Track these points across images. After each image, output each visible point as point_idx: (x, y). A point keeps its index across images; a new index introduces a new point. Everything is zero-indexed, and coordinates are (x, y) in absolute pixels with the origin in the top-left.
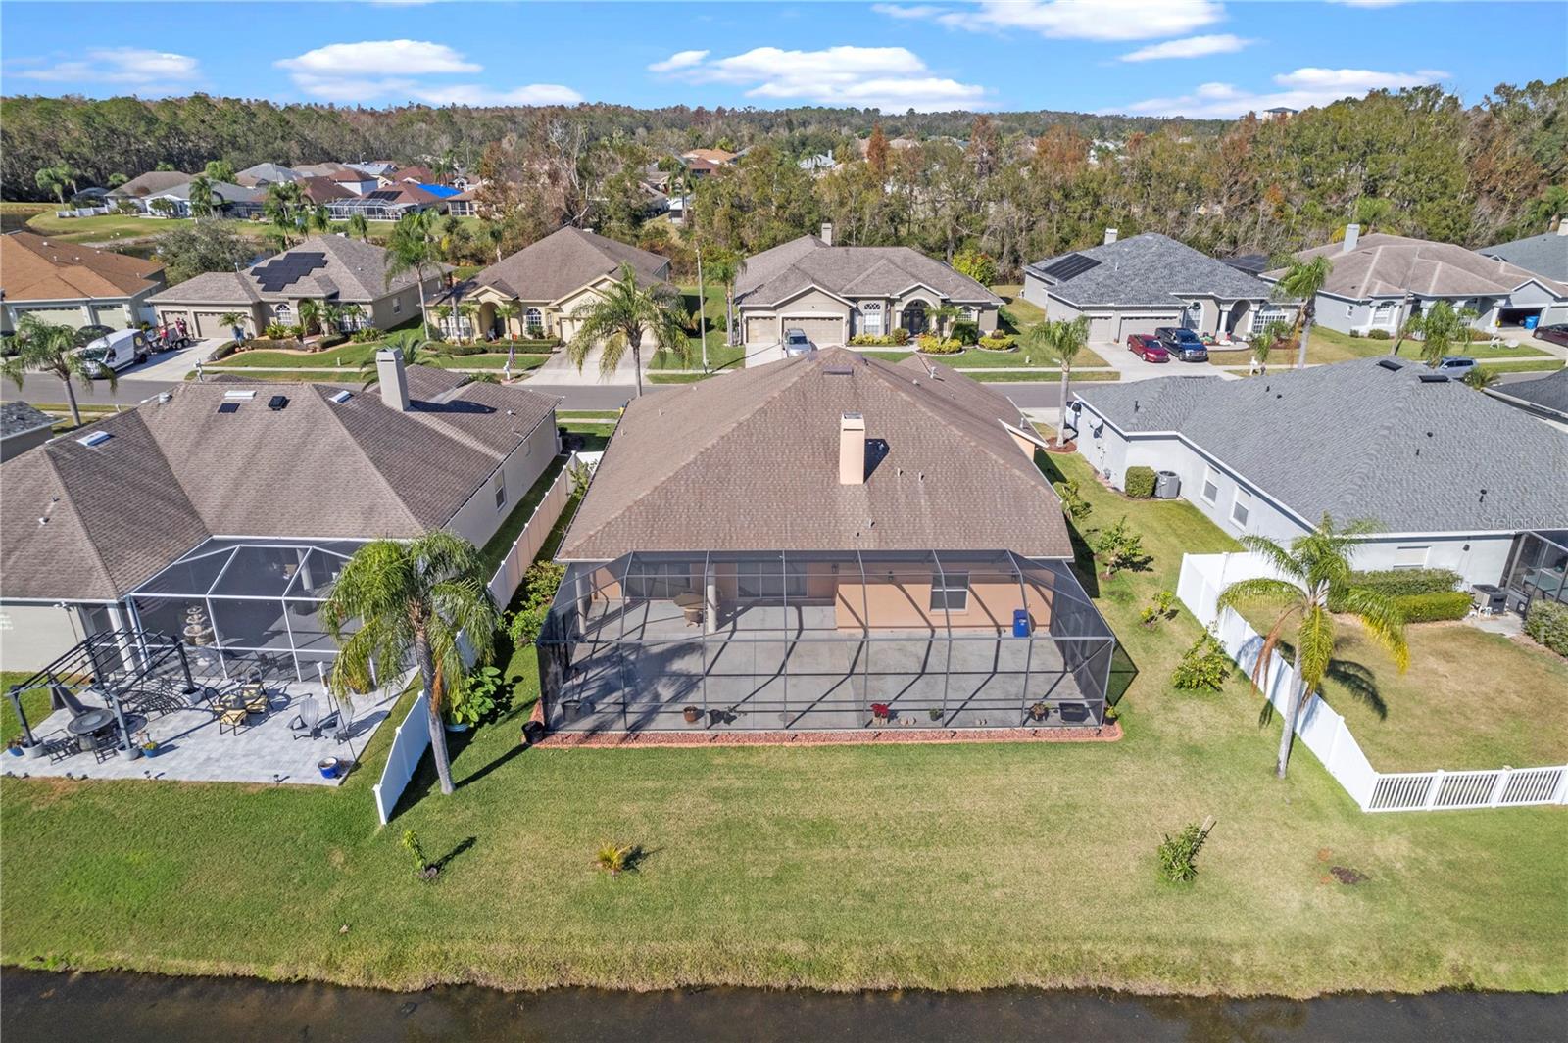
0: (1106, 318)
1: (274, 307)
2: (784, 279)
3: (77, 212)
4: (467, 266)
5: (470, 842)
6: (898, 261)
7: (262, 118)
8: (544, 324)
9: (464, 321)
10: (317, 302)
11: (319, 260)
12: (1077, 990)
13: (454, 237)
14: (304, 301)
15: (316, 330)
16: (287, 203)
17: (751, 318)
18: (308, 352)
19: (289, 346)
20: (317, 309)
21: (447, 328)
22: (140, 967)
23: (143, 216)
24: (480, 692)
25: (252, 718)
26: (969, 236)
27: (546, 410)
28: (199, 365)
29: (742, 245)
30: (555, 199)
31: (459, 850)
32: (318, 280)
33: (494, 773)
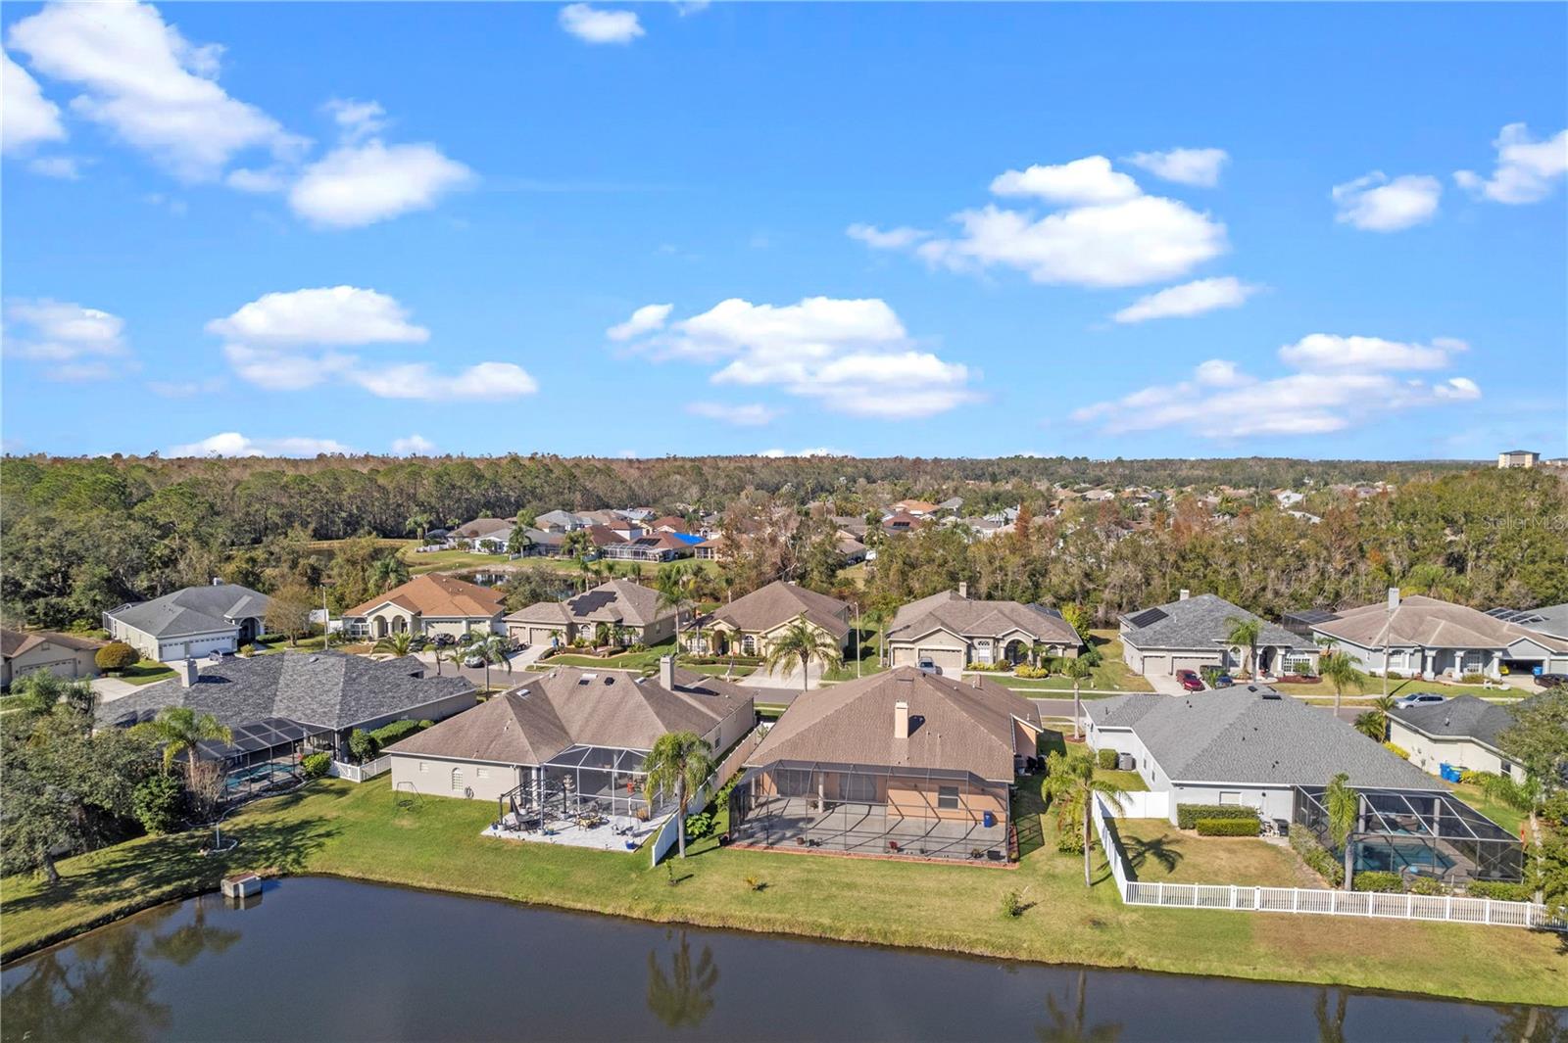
0: (1161, 657)
1: (580, 627)
2: (923, 622)
3: (428, 548)
4: (709, 603)
5: (691, 876)
6: (1007, 612)
7: (557, 472)
8: (755, 647)
9: (703, 642)
10: (609, 625)
11: (611, 597)
12: (949, 951)
13: (699, 579)
14: (601, 624)
15: (606, 643)
16: (576, 546)
17: (897, 648)
18: (600, 657)
19: (588, 653)
20: (609, 630)
21: (691, 647)
22: (554, 903)
23: (472, 552)
24: (700, 822)
25: (592, 826)
26: (1095, 590)
27: (749, 697)
28: (535, 662)
29: (910, 592)
30: (774, 555)
31: (686, 878)
32: (611, 610)
33: (704, 854)
